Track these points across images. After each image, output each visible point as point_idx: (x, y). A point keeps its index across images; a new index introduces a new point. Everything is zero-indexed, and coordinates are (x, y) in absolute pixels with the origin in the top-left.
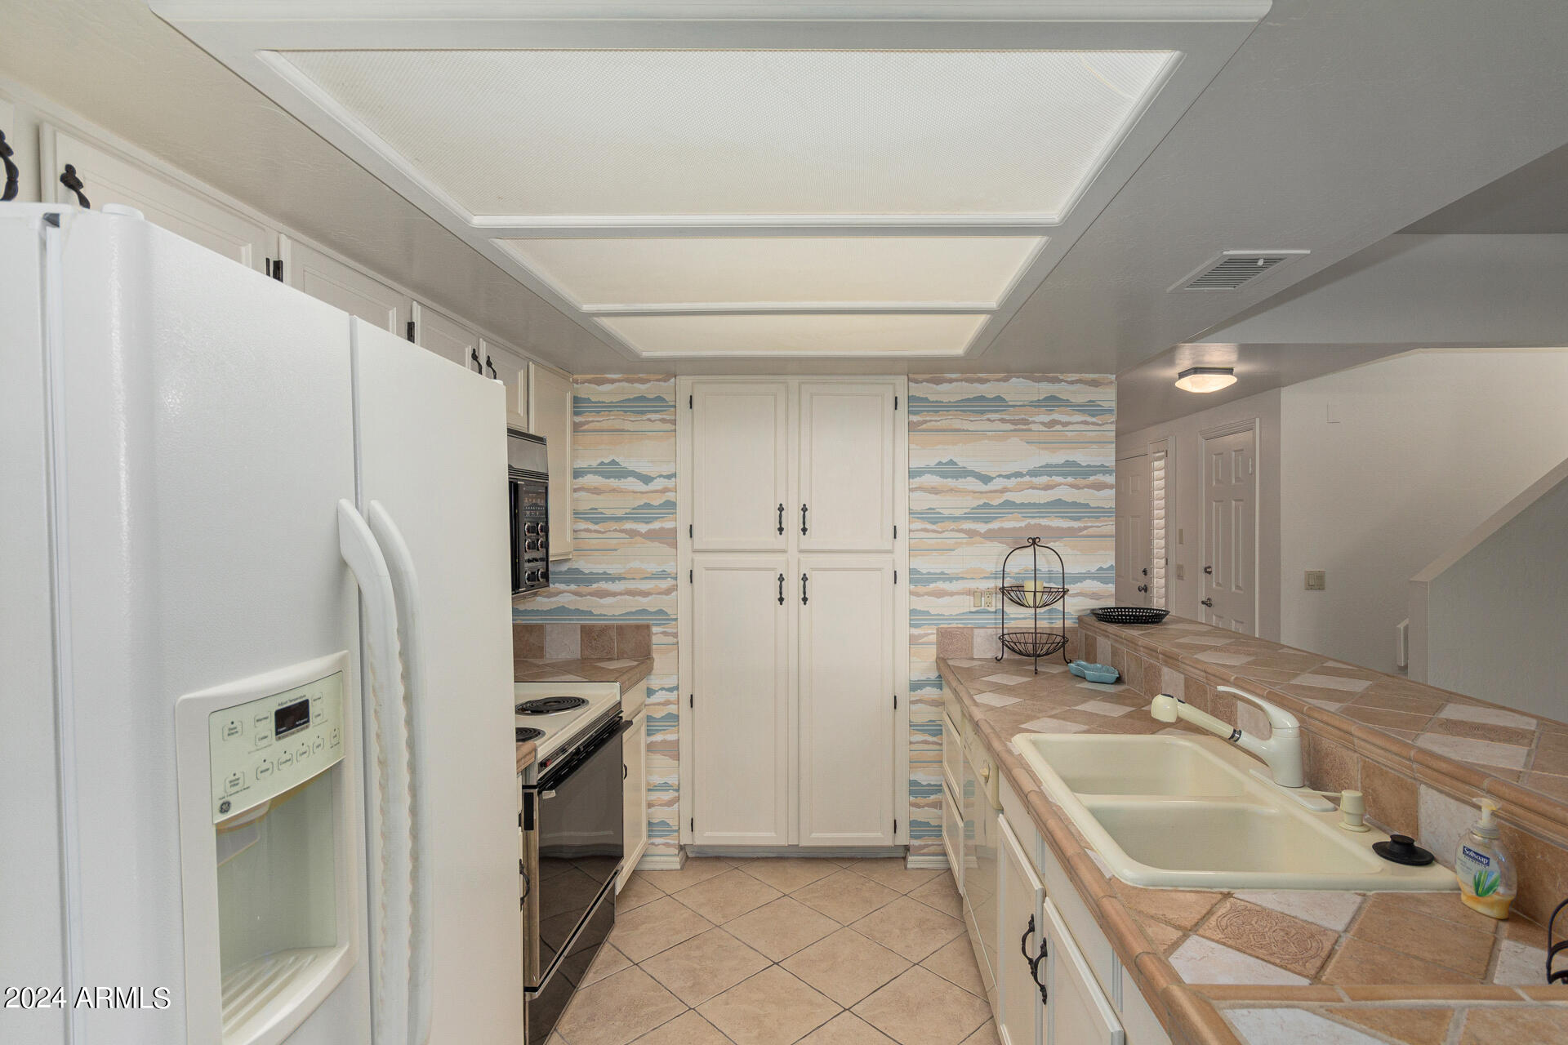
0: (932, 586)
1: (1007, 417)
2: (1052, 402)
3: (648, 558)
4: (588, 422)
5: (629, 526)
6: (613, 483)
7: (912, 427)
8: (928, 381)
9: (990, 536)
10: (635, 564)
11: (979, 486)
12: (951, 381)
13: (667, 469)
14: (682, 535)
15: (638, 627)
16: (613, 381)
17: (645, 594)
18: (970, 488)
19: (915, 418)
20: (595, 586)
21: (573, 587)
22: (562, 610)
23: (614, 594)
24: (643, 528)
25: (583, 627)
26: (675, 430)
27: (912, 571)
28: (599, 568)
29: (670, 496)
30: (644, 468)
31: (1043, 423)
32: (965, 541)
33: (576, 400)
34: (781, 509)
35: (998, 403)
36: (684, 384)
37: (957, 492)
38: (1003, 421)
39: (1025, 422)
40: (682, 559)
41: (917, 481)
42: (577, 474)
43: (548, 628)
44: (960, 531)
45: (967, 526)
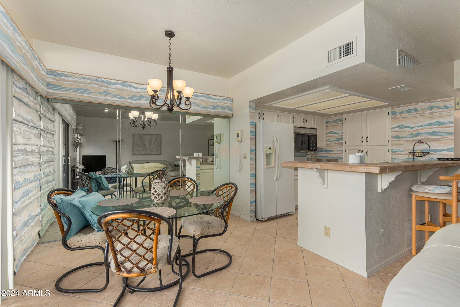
0: (397, 153)
1: (418, 113)
2: (432, 107)
3: (338, 148)
4: (328, 125)
5: (335, 142)
6: (332, 135)
7: (392, 118)
8: (395, 108)
9: (412, 141)
10: (336, 149)
11: (410, 130)
12: (402, 107)
13: (341, 132)
14: (344, 143)
15: (336, 160)
16: (332, 117)
17: (337, 154)
18: (407, 130)
19: (392, 116)
20: (329, 152)
21: (326, 153)
22: (324, 156)
23: (332, 154)
24: (337, 142)
25: (327, 159)
26: (343, 125)
27: (392, 149)
28: (330, 149)
29: (342, 136)
30: (337, 132)
31: (429, 113)
32: (406, 142)
33: (327, 122)
34: (362, 138)
35: (416, 110)
36: (344, 116)
37: (403, 131)
38: (416, 114)
39: (424, 113)
40: (344, 148)
41: (393, 130)
42: (327, 134)
43: (322, 159)
44: (404, 140)
45: (406, 139)
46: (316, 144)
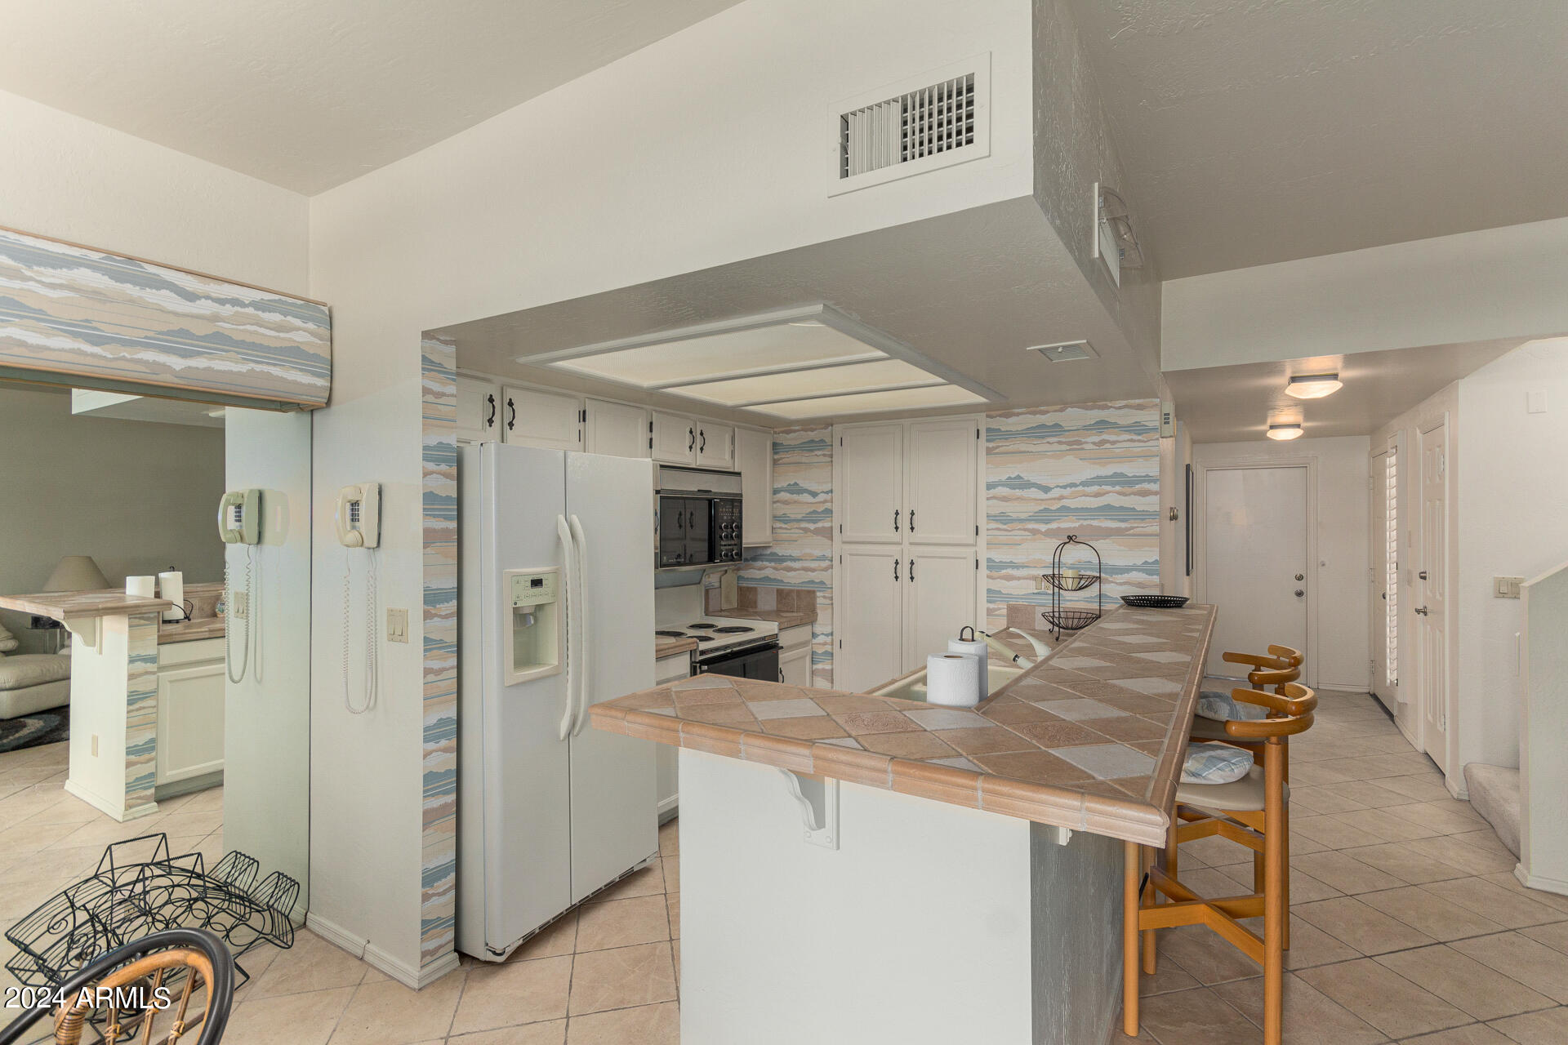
0: (1004, 571)
1: (1063, 440)
2: (1102, 425)
3: (814, 547)
4: (782, 458)
5: (804, 525)
6: (795, 497)
7: (989, 451)
8: (1000, 416)
9: (1049, 534)
10: (808, 551)
11: (1041, 495)
12: (1018, 414)
13: (827, 487)
14: (836, 532)
15: (809, 592)
16: (795, 431)
17: (813, 570)
18: (1033, 496)
19: (991, 445)
20: (785, 564)
21: (773, 564)
22: (767, 579)
23: (795, 570)
24: (812, 526)
25: (778, 590)
26: (832, 461)
27: (989, 560)
28: (787, 552)
29: (828, 505)
30: (814, 487)
31: (1094, 443)
32: (1029, 537)
33: (775, 445)
34: (897, 513)
35: (1057, 429)
36: (837, 428)
37: (1022, 499)
38: (1060, 443)
39: (1079, 443)
40: (837, 547)
41: (993, 492)
42: (775, 492)
43: (759, 590)
44: (1025, 530)
45: (1031, 526)
46: (740, 536)
